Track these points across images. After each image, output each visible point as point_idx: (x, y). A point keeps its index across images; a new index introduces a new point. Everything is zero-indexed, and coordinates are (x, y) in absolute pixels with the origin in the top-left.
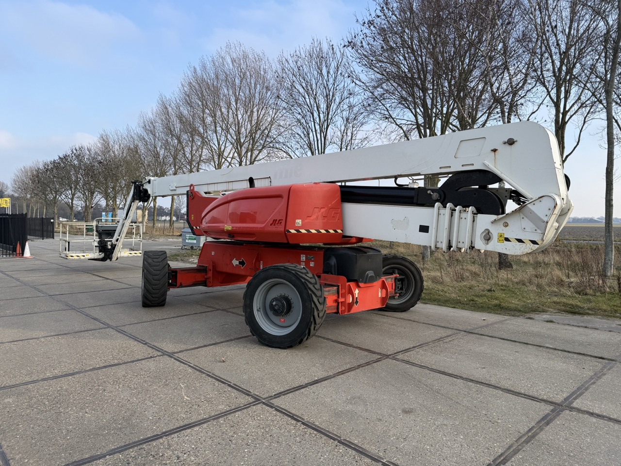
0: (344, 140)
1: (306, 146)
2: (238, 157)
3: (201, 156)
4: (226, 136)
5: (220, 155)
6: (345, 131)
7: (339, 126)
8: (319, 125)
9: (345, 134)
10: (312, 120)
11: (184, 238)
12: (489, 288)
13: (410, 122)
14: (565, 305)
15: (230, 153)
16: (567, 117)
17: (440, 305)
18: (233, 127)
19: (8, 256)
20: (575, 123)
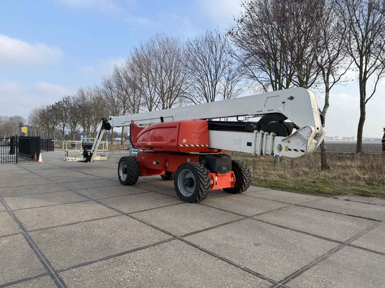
0: (226, 91)
1: (203, 95)
2: (162, 102)
3: (140, 101)
4: (155, 90)
5: (151, 101)
6: (227, 85)
7: (223, 83)
8: (211, 82)
9: (227, 87)
10: (207, 80)
11: (130, 151)
12: (313, 181)
13: (268, 80)
14: (359, 191)
15: (157, 99)
16: (367, 75)
17: (282, 190)
18: (159, 84)
19: (30, 161)
20: (372, 79)
